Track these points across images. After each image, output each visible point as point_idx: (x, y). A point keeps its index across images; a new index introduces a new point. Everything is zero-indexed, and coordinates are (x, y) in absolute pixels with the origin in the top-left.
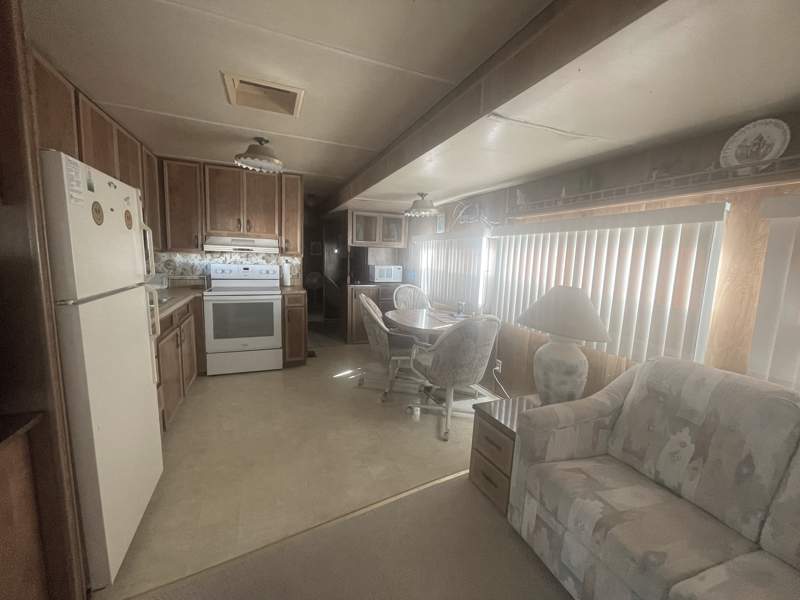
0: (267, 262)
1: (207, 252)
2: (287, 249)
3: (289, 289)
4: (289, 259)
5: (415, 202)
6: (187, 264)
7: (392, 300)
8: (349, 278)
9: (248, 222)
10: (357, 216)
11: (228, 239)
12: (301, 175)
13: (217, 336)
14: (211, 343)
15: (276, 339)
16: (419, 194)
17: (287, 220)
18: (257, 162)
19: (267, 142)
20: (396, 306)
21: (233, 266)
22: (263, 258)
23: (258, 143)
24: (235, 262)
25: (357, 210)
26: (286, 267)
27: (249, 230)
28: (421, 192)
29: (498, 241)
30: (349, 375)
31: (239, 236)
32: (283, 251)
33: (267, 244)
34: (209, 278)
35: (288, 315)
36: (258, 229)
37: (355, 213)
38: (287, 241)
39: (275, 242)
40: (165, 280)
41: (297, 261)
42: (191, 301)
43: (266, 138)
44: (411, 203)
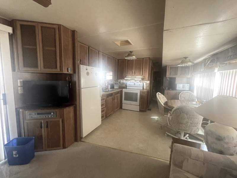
0: (140, 82)
1: (126, 80)
2: (144, 79)
3: (145, 90)
4: (146, 81)
5: (182, 61)
6: (123, 82)
7: (179, 96)
8: (167, 88)
9: (135, 72)
10: (170, 67)
11: (130, 77)
12: (149, 58)
13: (125, 100)
14: (124, 101)
15: (138, 103)
16: (184, 58)
17: (144, 71)
18: (130, 57)
19: (132, 52)
20: (180, 99)
21: (132, 83)
22: (139, 81)
23: (130, 53)
24: (133, 82)
25: (170, 65)
26: (145, 84)
27: (135, 74)
28: (184, 57)
29: (222, 73)
30: (156, 118)
31: (132, 75)
32: (143, 79)
33: (139, 78)
34: (126, 86)
35: (141, 97)
36: (137, 74)
37: (170, 66)
38: (144, 76)
39: (141, 77)
40: (118, 86)
41: (148, 82)
42: (120, 91)
43: (132, 51)
44: (181, 61)
